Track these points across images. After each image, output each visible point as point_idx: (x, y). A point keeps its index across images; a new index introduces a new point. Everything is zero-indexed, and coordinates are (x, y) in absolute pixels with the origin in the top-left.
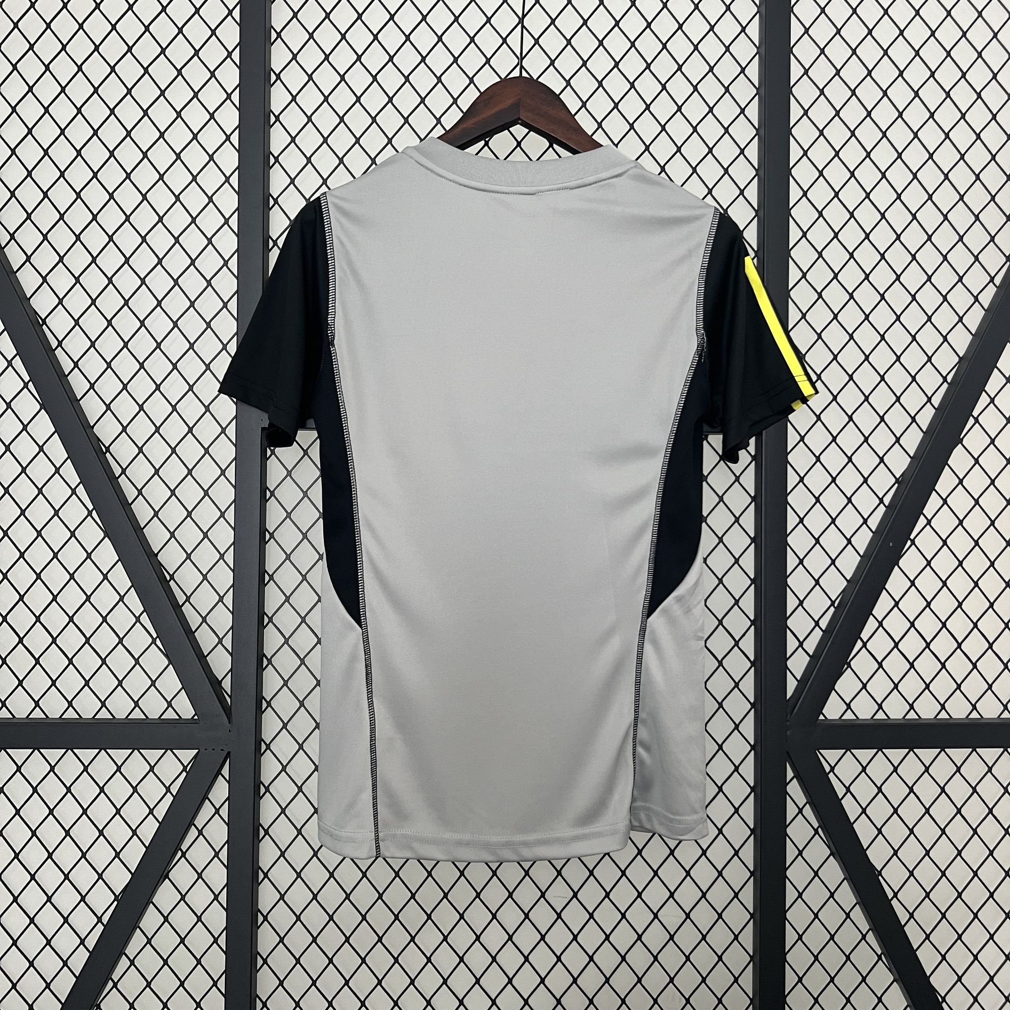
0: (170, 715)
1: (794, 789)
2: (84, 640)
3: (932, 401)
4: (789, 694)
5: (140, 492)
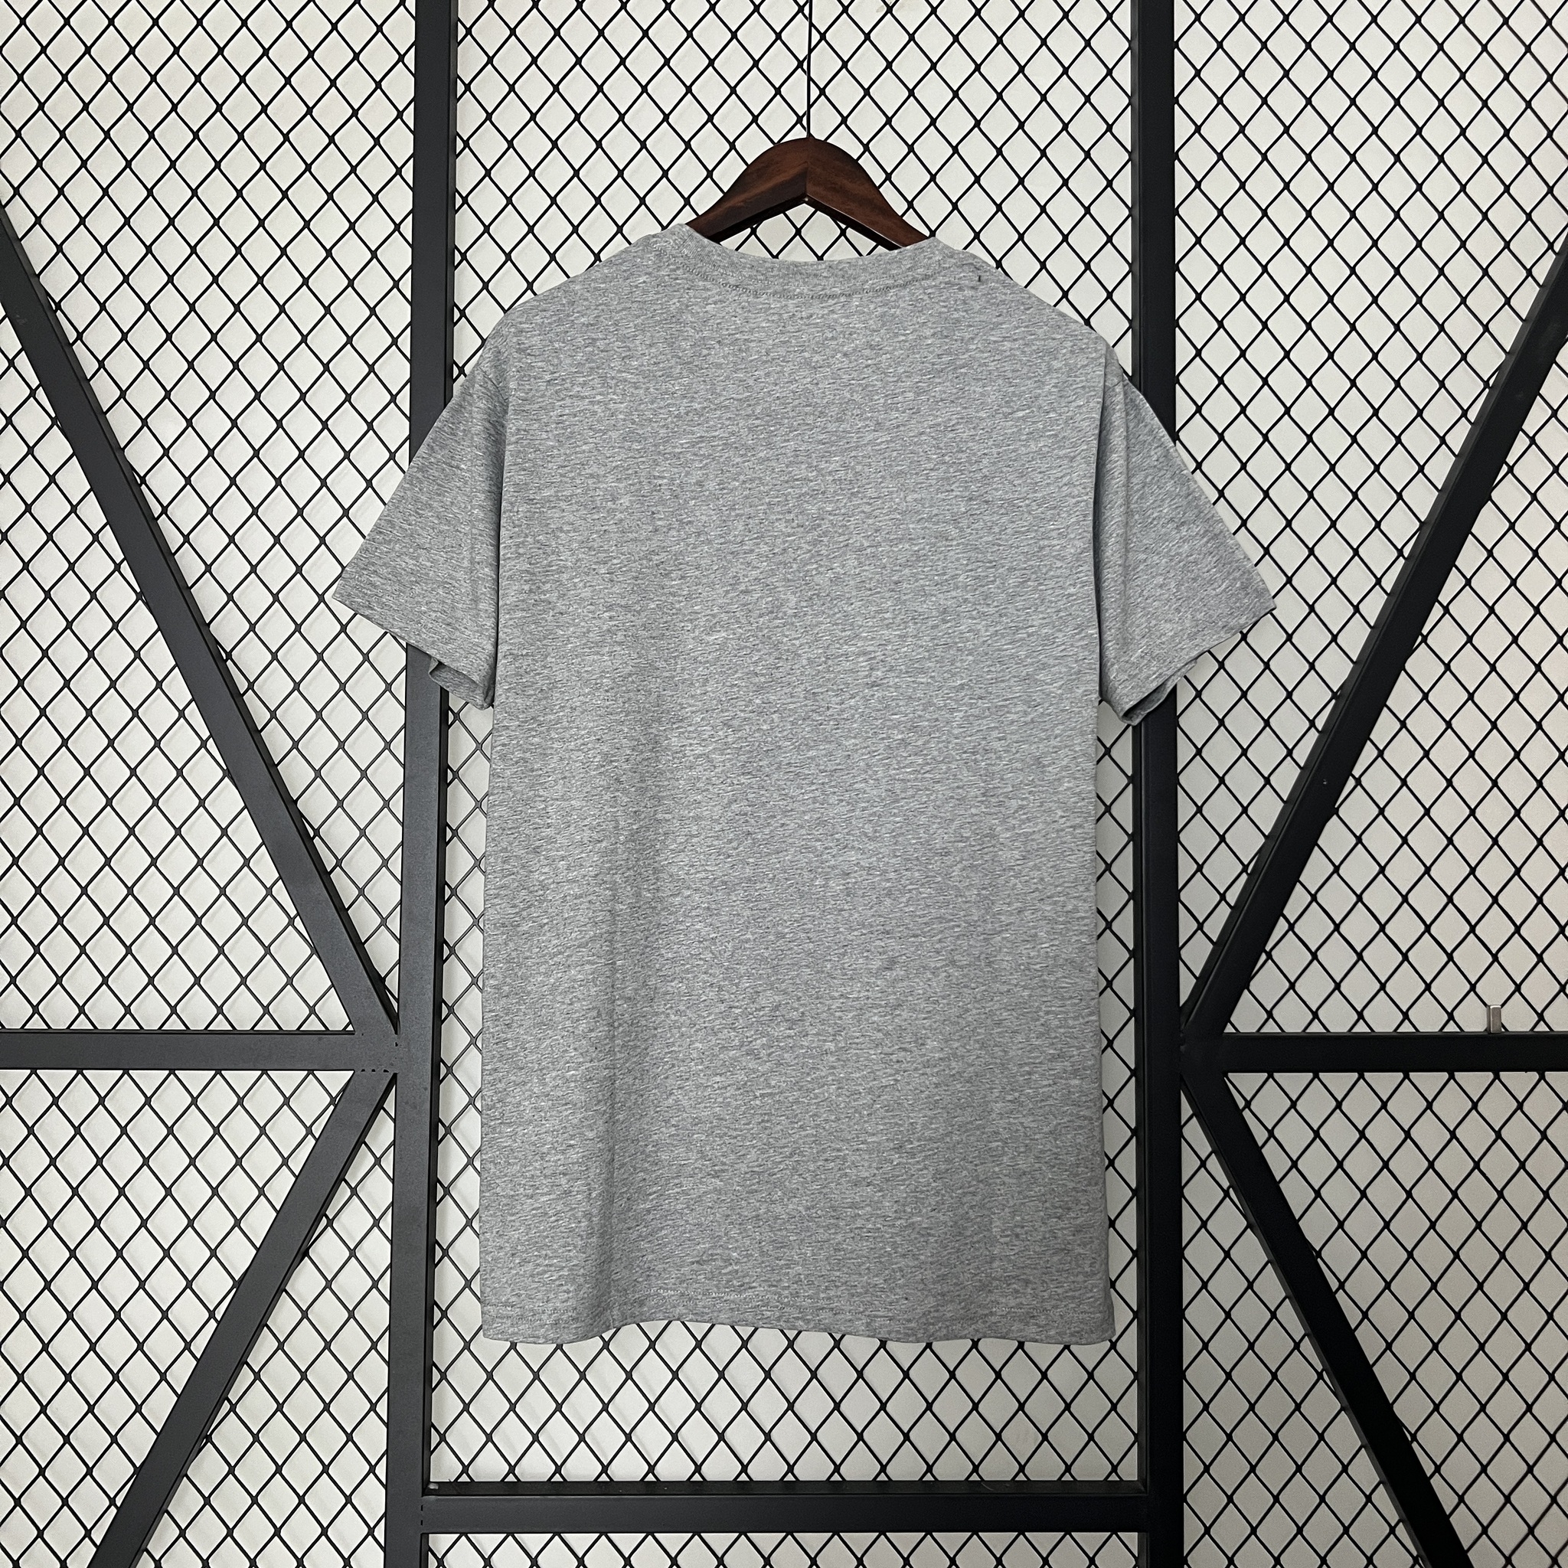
0: (314, 1025)
1: (1194, 1133)
2: (193, 920)
3: (1383, 584)
4: (1184, 997)
5: (273, 715)
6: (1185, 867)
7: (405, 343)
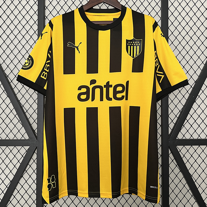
0: (23, 138)
1: (171, 155)
2: (3, 121)
3: (203, 63)
4: (169, 133)
5: (15, 86)
6: (170, 111)
7: (37, 23)
